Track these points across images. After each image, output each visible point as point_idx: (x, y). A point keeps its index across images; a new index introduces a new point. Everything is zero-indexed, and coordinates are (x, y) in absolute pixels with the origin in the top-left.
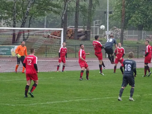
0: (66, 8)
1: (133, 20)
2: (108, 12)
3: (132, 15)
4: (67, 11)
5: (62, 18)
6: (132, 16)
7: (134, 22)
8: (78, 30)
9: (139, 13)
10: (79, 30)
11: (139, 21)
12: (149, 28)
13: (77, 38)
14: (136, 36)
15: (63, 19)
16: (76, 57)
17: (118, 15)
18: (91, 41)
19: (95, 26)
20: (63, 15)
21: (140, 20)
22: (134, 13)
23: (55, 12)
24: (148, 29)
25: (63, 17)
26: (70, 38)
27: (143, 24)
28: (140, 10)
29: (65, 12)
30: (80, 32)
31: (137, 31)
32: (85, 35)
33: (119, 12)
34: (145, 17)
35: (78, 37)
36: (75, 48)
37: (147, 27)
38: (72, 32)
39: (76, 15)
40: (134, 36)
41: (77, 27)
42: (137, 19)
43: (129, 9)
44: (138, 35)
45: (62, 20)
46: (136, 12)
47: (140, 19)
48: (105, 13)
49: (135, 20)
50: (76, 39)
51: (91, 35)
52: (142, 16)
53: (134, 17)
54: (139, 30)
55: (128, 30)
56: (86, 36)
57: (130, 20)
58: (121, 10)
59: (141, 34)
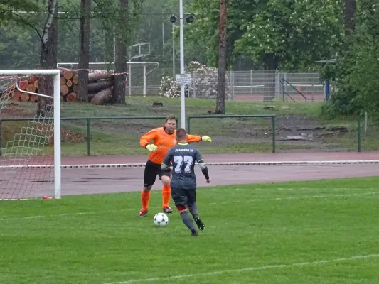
0: (54, 9)
1: (250, 40)
2: (181, 17)
3: (243, 25)
4: (55, 18)
5: (42, 40)
6: (246, 28)
7: (250, 48)
8: (88, 72)
9: (265, 18)
10: (92, 74)
11: (266, 43)
12: (296, 63)
13: (86, 96)
14: (258, 89)
15: (45, 41)
16: (89, 155)
17: (204, 25)
18: (130, 105)
19: (133, 60)
20: (47, 30)
21: (268, 40)
22: (251, 19)
23: (22, 22)
24: (292, 66)
25: (46, 37)
26: (67, 99)
27: (280, 51)
28: (268, 11)
29: (50, 20)
30: (95, 80)
31: (262, 74)
32: (108, 87)
33: (206, 19)
34: (282, 32)
35: (92, 95)
36: (86, 127)
37: (288, 58)
38: (71, 79)
39: (82, 28)
40: (254, 89)
41: (87, 66)
42: (260, 38)
43: (236, 7)
44: (265, 85)
45: (43, 45)
46: (257, 15)
47: (271, 36)
48: (174, 20)
49: (255, 40)
50: (84, 101)
51: (129, 87)
52: (274, 27)
53: (250, 31)
54: (265, 69)
55: (235, 69)
56: (113, 91)
57: (239, 41)
58: (211, 11)
59: (274, 81)
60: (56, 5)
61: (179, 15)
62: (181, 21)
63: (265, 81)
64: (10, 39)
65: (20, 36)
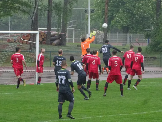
0: (37, 6)
1: (117, 21)
2: (89, 10)
3: (115, 14)
4: (38, 10)
5: (32, 19)
6: (116, 15)
7: (118, 24)
8: (51, 32)
9: (124, 11)
10: (52, 33)
11: (124, 22)
12: (136, 30)
13: (50, 43)
14: (121, 41)
15: (33, 19)
16: (50, 66)
17: (99, 14)
18: (68, 46)
20: (34, 15)
21: (125, 21)
22: (118, 11)
24: (135, 31)
25: (34, 18)
26: (42, 43)
27: (130, 25)
28: (125, 8)
29: (36, 11)
30: (53, 36)
31: (122, 34)
32: (59, 39)
33: (99, 11)
34: (131, 17)
35: (52, 42)
36: (49, 55)
37: (133, 28)
38: (44, 35)
39: (48, 14)
40: (119, 40)
41: (50, 30)
42: (121, 20)
43: (111, 7)
44: (123, 39)
45: (32, 21)
46: (121, 10)
47: (126, 19)
48: (86, 11)
49: (119, 20)
50: (48, 44)
51: (68, 39)
52: (127, 15)
53: (118, 17)
54: (123, 32)
55: (111, 32)
56: (61, 40)
57: (113, 21)
58: (102, 8)
59: (127, 37)
60: (38, 5)
61: (88, 10)
62: (89, 12)
63: (123, 37)
64: (19, 18)
65: (23, 17)
